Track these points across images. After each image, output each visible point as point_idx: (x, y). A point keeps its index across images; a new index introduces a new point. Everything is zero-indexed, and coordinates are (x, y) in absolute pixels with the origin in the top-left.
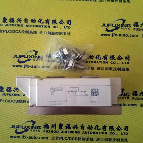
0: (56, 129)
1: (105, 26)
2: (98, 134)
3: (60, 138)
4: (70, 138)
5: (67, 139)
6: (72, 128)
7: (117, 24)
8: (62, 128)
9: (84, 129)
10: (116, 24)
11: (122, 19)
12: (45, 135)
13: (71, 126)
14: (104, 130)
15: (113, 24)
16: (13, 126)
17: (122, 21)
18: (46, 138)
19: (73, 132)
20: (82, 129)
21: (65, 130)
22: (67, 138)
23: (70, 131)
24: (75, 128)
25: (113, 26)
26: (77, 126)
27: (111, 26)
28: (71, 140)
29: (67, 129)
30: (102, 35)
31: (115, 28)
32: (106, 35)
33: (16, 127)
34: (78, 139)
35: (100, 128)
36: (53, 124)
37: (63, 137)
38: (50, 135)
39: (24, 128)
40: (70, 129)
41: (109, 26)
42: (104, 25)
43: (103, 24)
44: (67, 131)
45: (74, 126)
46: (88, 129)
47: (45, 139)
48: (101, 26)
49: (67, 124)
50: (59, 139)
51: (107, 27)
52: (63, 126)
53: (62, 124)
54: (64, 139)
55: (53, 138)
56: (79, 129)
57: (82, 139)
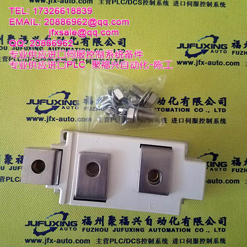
0: (103, 225)
1: (184, 48)
2: (174, 231)
3: (111, 241)
4: (128, 240)
5: (122, 242)
6: (130, 223)
7: (205, 44)
8: (115, 223)
9: (151, 225)
10: (202, 45)
11: (212, 36)
12: (85, 235)
13: (128, 220)
14: (185, 225)
15: (197, 44)
16: (29, 221)
17: (212, 39)
18: (88, 241)
19: (133, 230)
20: (149, 224)
21: (119, 226)
22: (122, 240)
23: (128, 229)
24: (137, 223)
25: (197, 47)
26: (140, 219)
27: (195, 47)
28: (129, 242)
29: (122, 225)
30: (179, 63)
31: (201, 51)
32: (185, 63)
33: (34, 223)
34: (142, 242)
35: (178, 222)
36: (98, 218)
37: (115, 239)
38: (93, 236)
39: (48, 226)
40: (127, 225)
41: (190, 48)
42: (182, 46)
43: (181, 44)
44: (122, 229)
45: (134, 219)
46: (158, 223)
47: (85, 243)
48: (178, 48)
49: (122, 217)
50: (109, 242)
51: (187, 49)
52: (116, 220)
53: (114, 217)
54: (117, 241)
55: (99, 241)
56: (144, 224)
57: (148, 242)
